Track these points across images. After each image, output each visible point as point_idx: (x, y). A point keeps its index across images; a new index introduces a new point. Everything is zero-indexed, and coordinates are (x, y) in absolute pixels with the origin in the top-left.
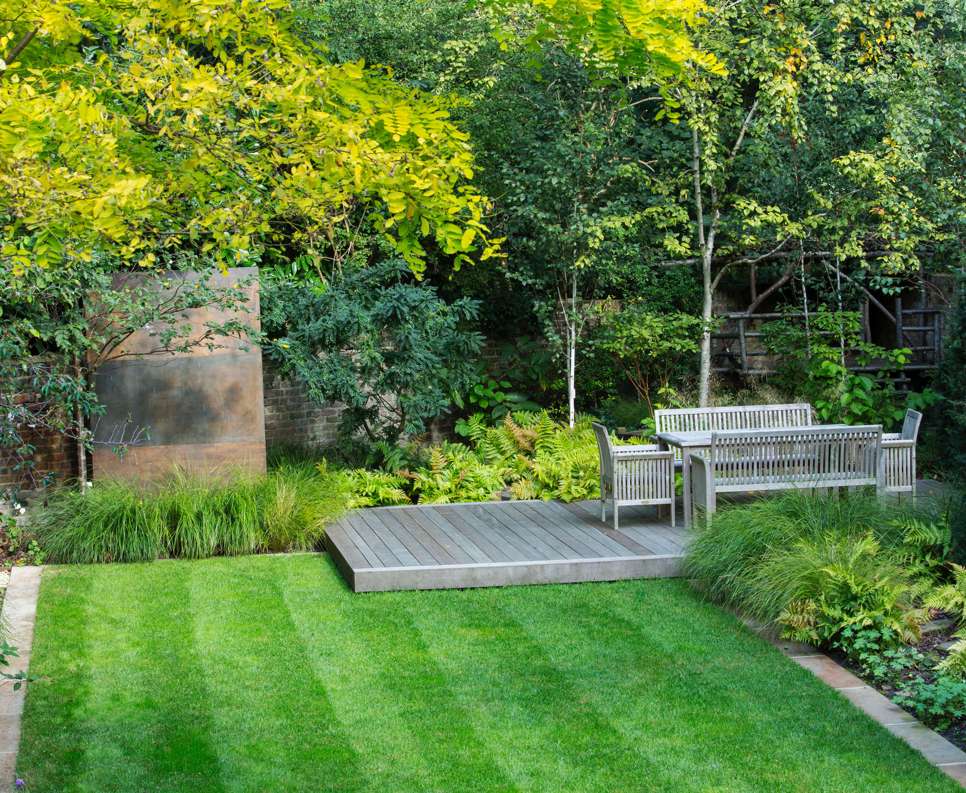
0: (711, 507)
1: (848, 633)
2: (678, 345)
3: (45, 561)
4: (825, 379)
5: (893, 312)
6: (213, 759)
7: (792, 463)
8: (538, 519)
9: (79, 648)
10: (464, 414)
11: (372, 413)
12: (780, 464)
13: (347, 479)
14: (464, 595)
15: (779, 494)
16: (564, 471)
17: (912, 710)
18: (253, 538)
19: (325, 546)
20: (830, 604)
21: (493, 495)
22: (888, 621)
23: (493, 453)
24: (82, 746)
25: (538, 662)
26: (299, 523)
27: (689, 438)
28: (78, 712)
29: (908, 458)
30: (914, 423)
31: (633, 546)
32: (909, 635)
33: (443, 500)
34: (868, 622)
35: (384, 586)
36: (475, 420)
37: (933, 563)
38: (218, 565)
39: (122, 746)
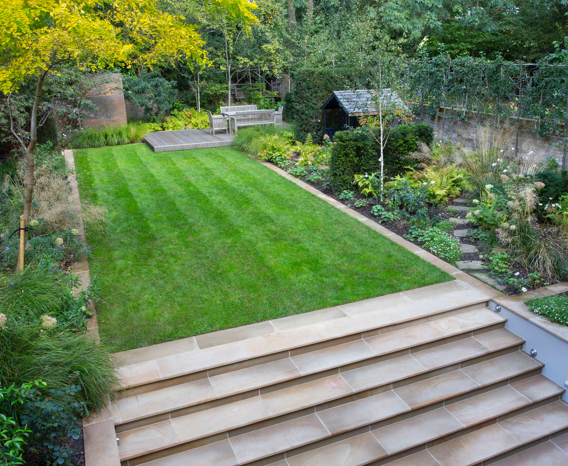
0: (236, 130)
1: (274, 157)
2: (224, 91)
3: (73, 148)
4: (259, 99)
5: (270, 83)
6: (130, 194)
7: (255, 119)
8: (194, 133)
9: (88, 169)
10: (173, 109)
11: (151, 109)
12: (252, 119)
13: (147, 125)
14: (181, 152)
15: (253, 126)
16: (199, 122)
17: (292, 174)
18: (127, 140)
19: (144, 141)
20: (269, 150)
21: (182, 128)
22: (283, 154)
23: (181, 118)
24: (96, 192)
25: (203, 167)
26: (137, 136)
27: (230, 113)
28: (93, 185)
29: (281, 117)
30: (281, 109)
31: (219, 139)
32: (288, 157)
33: (171, 130)
34: (279, 155)
35: (162, 150)
36: (176, 110)
37: (291, 141)
38: (119, 147)
39: (107, 192)
